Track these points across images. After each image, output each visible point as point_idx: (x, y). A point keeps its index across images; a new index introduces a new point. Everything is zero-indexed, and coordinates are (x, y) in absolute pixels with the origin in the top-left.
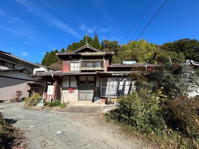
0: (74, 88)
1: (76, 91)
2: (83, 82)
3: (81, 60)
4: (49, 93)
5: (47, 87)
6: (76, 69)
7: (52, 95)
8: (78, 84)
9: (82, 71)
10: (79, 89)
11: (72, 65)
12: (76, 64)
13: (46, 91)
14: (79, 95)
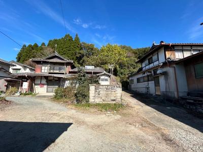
0: (44, 84)
1: (46, 86)
2: (51, 80)
3: (49, 65)
4: (23, 87)
5: (22, 83)
6: (46, 71)
7: (26, 89)
8: (47, 82)
9: (50, 73)
10: (48, 85)
11: (43, 68)
12: (46, 68)
13: (22, 86)
14: (47, 89)
